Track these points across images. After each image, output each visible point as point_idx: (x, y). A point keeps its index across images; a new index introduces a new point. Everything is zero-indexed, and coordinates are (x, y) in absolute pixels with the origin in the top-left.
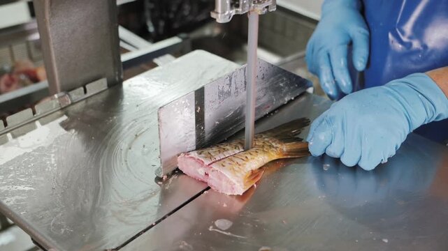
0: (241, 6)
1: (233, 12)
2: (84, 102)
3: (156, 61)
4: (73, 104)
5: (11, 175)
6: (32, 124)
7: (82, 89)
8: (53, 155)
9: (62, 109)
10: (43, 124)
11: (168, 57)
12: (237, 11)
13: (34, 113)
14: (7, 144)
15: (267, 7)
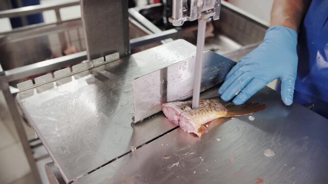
0: (191, 15)
1: (185, 19)
2: (104, 66)
3: (162, 41)
4: (94, 67)
5: (47, 109)
6: (69, 78)
7: (103, 58)
8: (75, 99)
9: (89, 69)
10: (76, 78)
11: (170, 40)
12: (188, 19)
13: (72, 70)
14: (53, 89)
15: (212, 17)
